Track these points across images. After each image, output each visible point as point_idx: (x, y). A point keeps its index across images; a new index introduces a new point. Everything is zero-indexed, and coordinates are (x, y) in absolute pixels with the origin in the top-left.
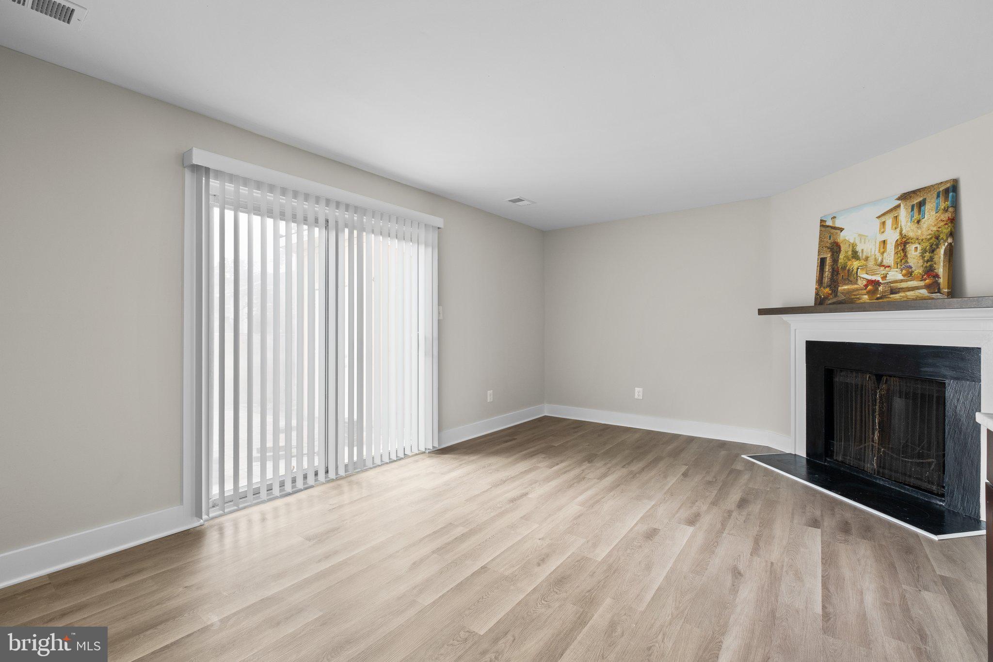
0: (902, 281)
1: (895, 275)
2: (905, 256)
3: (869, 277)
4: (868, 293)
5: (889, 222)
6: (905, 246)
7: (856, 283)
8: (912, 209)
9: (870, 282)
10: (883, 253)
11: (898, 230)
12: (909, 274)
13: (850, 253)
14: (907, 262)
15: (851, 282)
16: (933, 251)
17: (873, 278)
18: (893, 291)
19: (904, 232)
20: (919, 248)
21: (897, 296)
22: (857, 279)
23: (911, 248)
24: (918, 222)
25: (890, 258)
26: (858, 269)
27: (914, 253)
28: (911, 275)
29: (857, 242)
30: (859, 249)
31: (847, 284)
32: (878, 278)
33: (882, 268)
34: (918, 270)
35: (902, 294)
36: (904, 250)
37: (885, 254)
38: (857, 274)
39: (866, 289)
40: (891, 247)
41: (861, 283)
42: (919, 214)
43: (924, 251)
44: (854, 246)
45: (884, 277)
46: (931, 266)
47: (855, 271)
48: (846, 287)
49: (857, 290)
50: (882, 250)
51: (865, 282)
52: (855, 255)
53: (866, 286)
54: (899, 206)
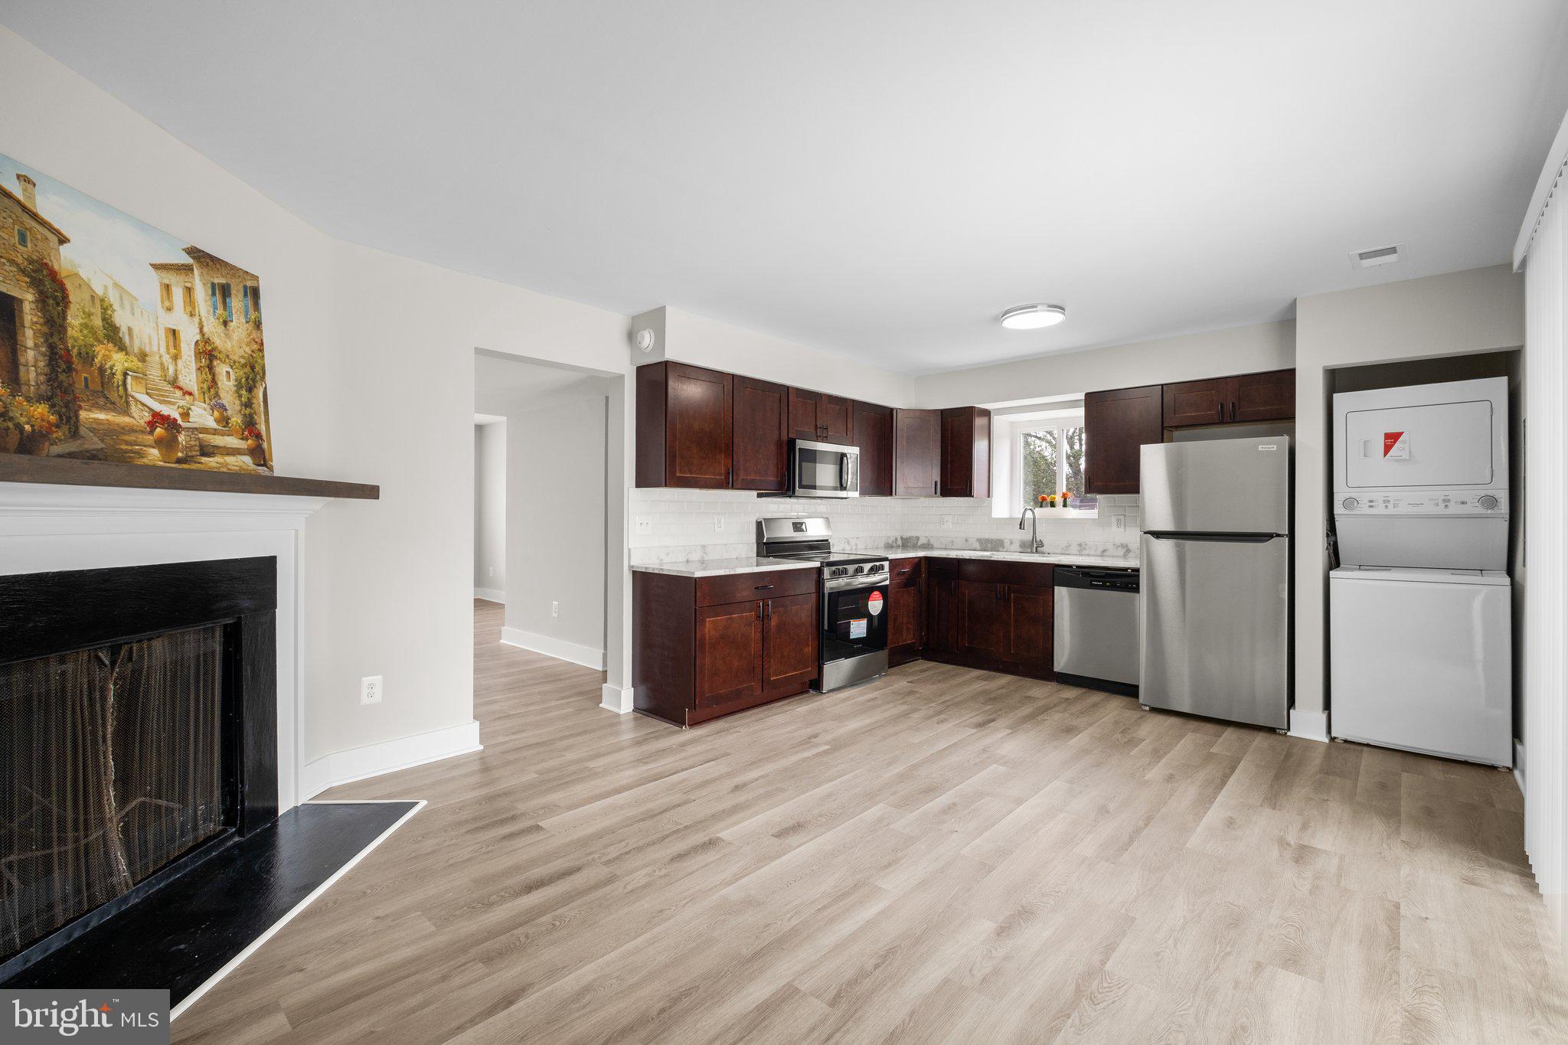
0: (215, 432)
1: (202, 416)
2: (214, 382)
3: (157, 407)
4: (159, 443)
5: (178, 293)
6: (211, 361)
7: (126, 412)
8: (214, 294)
9: (158, 419)
10: (176, 358)
11: (196, 320)
12: (224, 420)
13: (98, 322)
14: (217, 395)
15: (110, 405)
16: (250, 390)
17: (166, 410)
18: (206, 451)
19: (205, 329)
20: (233, 377)
21: (211, 462)
22: (127, 403)
23: (222, 369)
24: (225, 323)
25: (190, 377)
26: (125, 374)
27: (227, 385)
28: (227, 423)
29: (113, 298)
30: (121, 319)
31: (102, 408)
32: (175, 414)
33: (179, 393)
34: (236, 420)
35: (218, 459)
36: (210, 368)
37: (180, 362)
38: (126, 389)
39: (151, 432)
40: (188, 350)
41: (139, 417)
42: (225, 309)
43: (239, 386)
44: (106, 309)
45: (186, 415)
46: (251, 416)
47: (119, 377)
48: (101, 416)
49: (132, 430)
50: (173, 351)
51: (148, 417)
52: (112, 334)
53: (152, 425)
54: (188, 269)
